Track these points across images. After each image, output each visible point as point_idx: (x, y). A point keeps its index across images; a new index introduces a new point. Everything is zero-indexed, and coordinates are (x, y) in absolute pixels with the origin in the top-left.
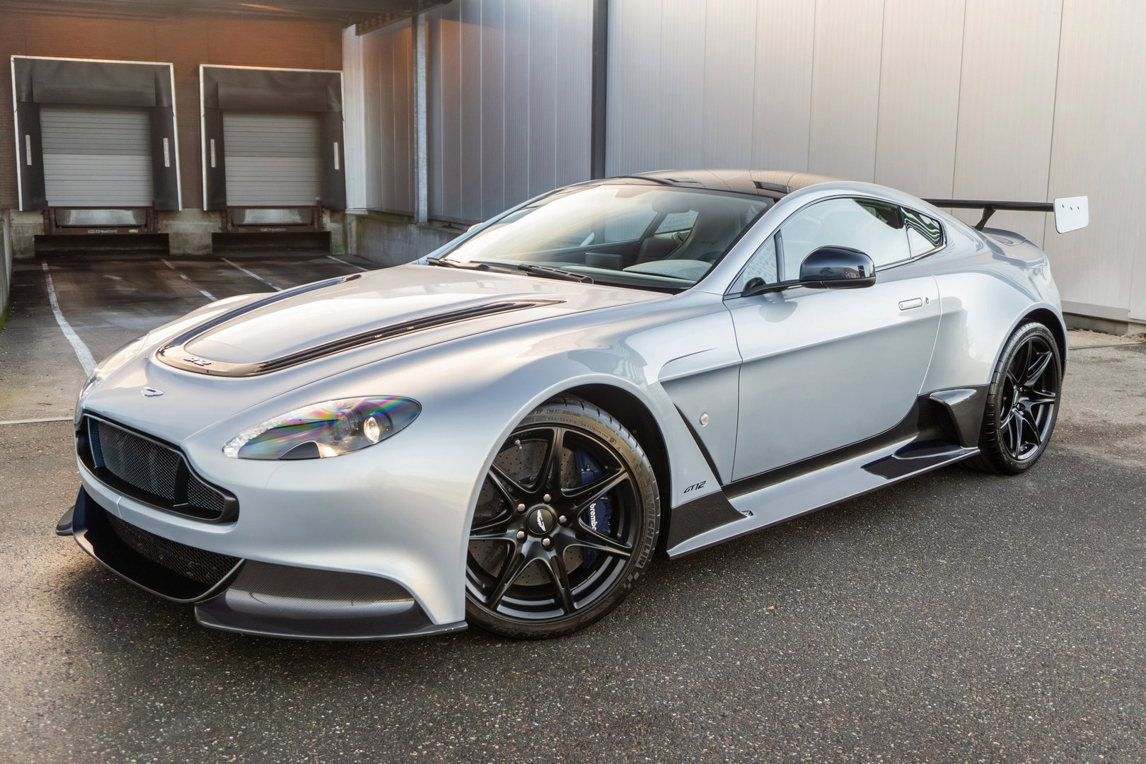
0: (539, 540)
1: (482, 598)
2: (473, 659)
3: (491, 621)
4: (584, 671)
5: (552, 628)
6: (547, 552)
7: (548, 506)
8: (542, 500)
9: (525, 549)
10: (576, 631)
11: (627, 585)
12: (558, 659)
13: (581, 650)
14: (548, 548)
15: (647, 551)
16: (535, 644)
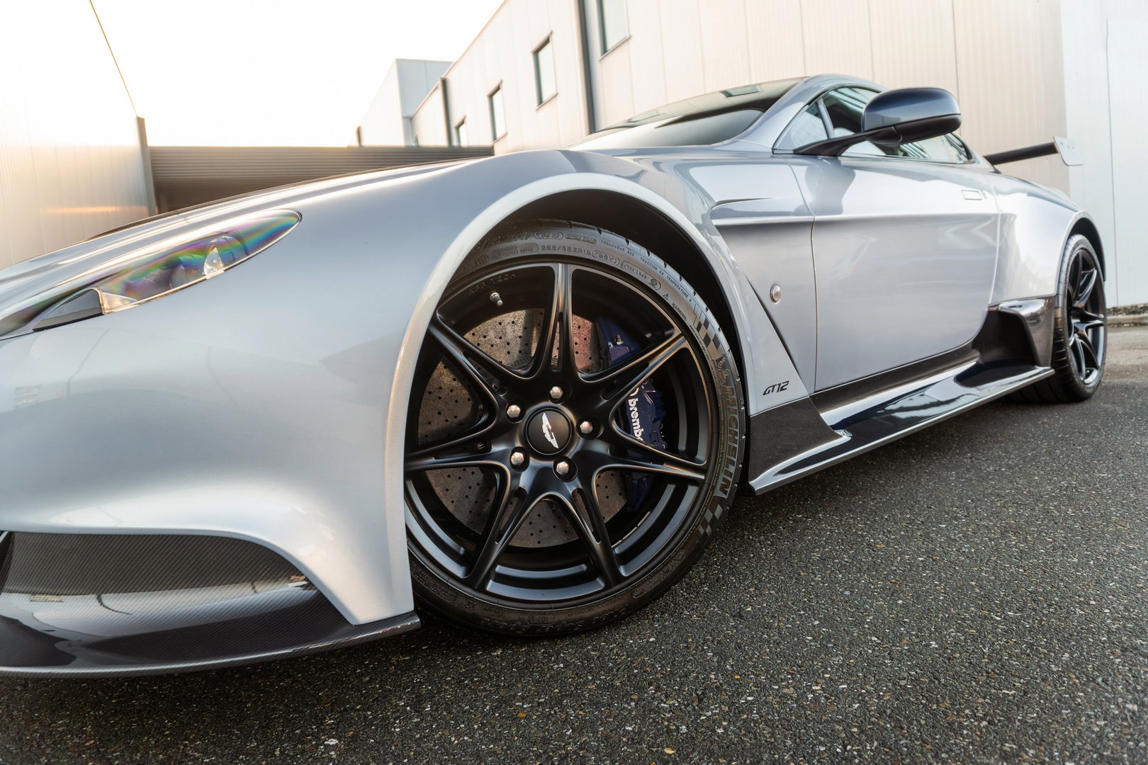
0: (550, 463)
1: (458, 571)
2: (447, 683)
3: (478, 610)
4: (651, 690)
5: (587, 614)
6: (565, 484)
7: (559, 405)
8: (548, 397)
9: (525, 480)
10: (629, 615)
11: (705, 528)
12: (602, 668)
13: (641, 647)
14: (567, 477)
15: (732, 469)
16: (560, 644)
